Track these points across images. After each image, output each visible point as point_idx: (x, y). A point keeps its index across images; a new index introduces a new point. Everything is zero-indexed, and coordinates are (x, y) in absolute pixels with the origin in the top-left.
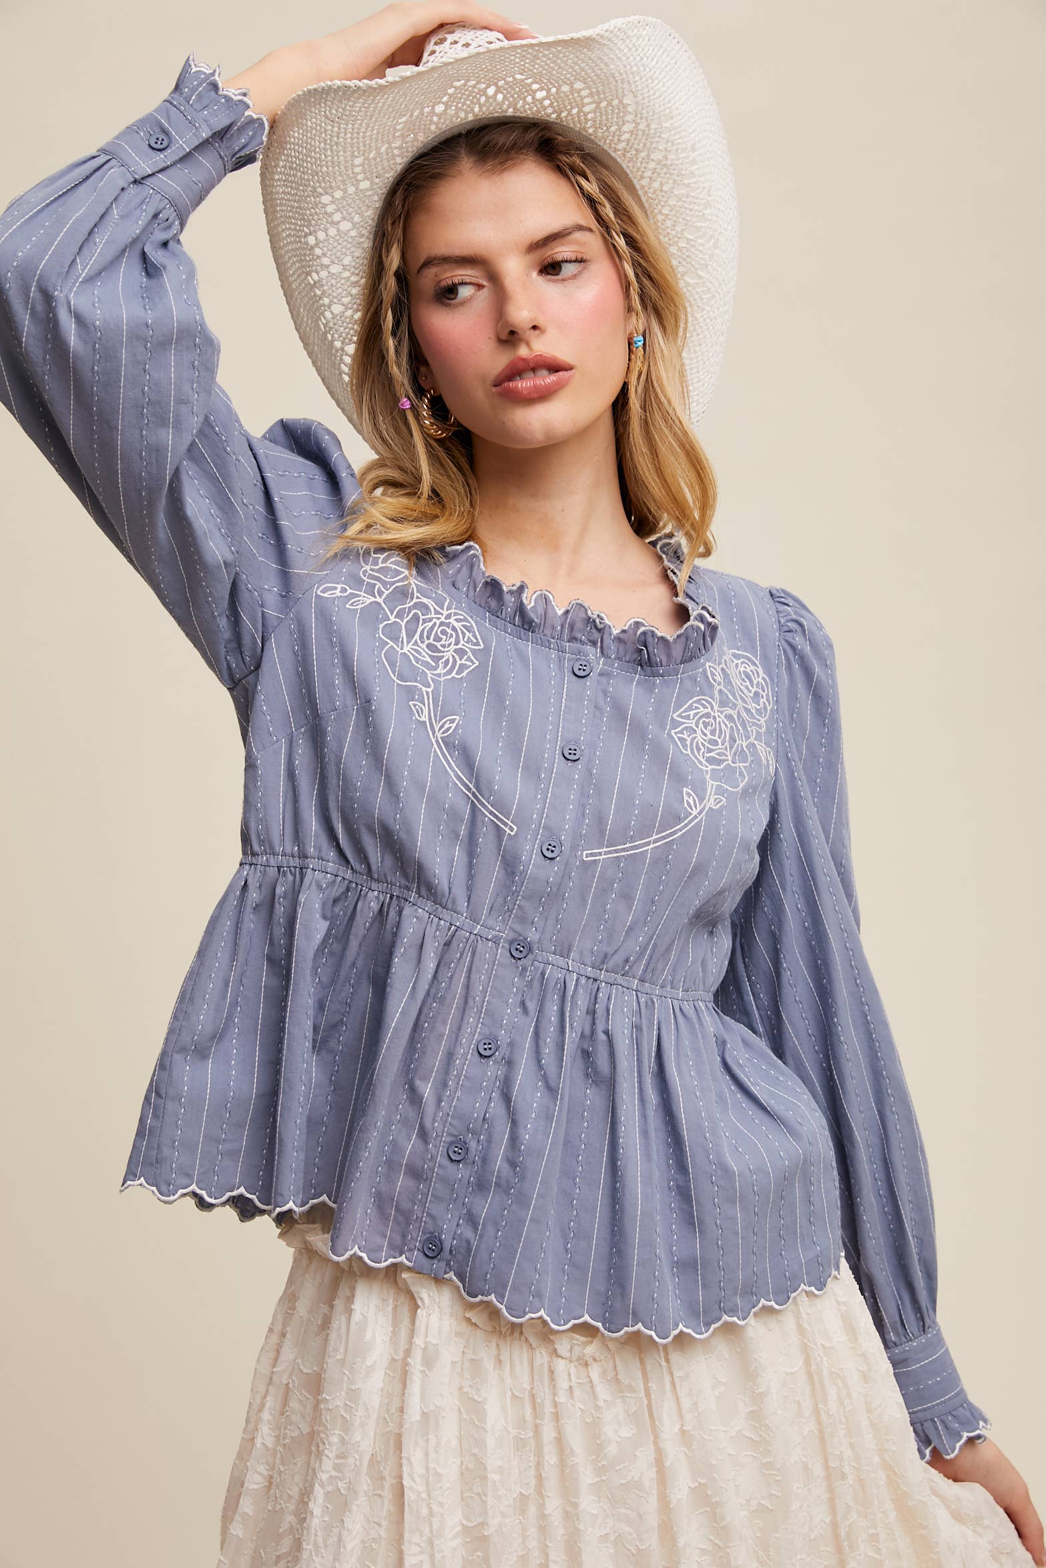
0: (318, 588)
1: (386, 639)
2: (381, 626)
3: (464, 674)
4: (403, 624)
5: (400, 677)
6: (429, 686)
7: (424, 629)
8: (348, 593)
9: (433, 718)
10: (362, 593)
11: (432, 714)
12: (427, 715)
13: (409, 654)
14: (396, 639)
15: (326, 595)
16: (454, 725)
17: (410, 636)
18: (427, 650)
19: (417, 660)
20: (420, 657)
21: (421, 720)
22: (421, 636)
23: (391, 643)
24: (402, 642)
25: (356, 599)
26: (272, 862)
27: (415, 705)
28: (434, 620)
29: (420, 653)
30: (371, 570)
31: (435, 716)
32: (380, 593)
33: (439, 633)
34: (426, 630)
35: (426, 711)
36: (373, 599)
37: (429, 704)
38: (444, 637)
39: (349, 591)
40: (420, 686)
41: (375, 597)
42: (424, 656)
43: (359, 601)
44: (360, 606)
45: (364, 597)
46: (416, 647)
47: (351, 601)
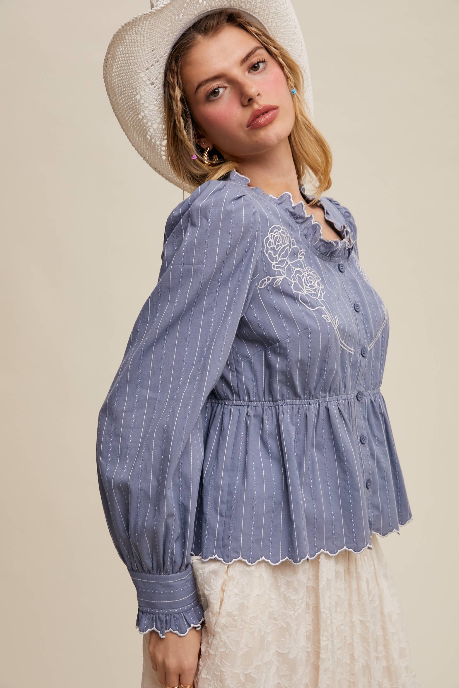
0: (258, 286)
1: (297, 292)
2: (292, 287)
3: (324, 292)
4: (297, 282)
5: (313, 307)
6: (323, 307)
8: (271, 279)
10: (277, 277)
12: (330, 319)
13: (307, 294)
14: (299, 290)
15: (263, 287)
17: (302, 286)
18: (310, 288)
19: (311, 294)
20: (311, 293)
21: (329, 322)
22: (306, 284)
23: (300, 293)
24: (302, 289)
25: (276, 281)
27: (324, 316)
28: (305, 275)
30: (276, 264)
31: (332, 318)
32: (284, 273)
33: (309, 279)
34: (305, 280)
35: (329, 317)
36: (283, 277)
37: (328, 314)
38: (312, 280)
39: (271, 278)
40: (321, 307)
42: (311, 292)
43: (278, 281)
44: (279, 283)
45: (279, 278)
46: (307, 289)
47: (275, 283)
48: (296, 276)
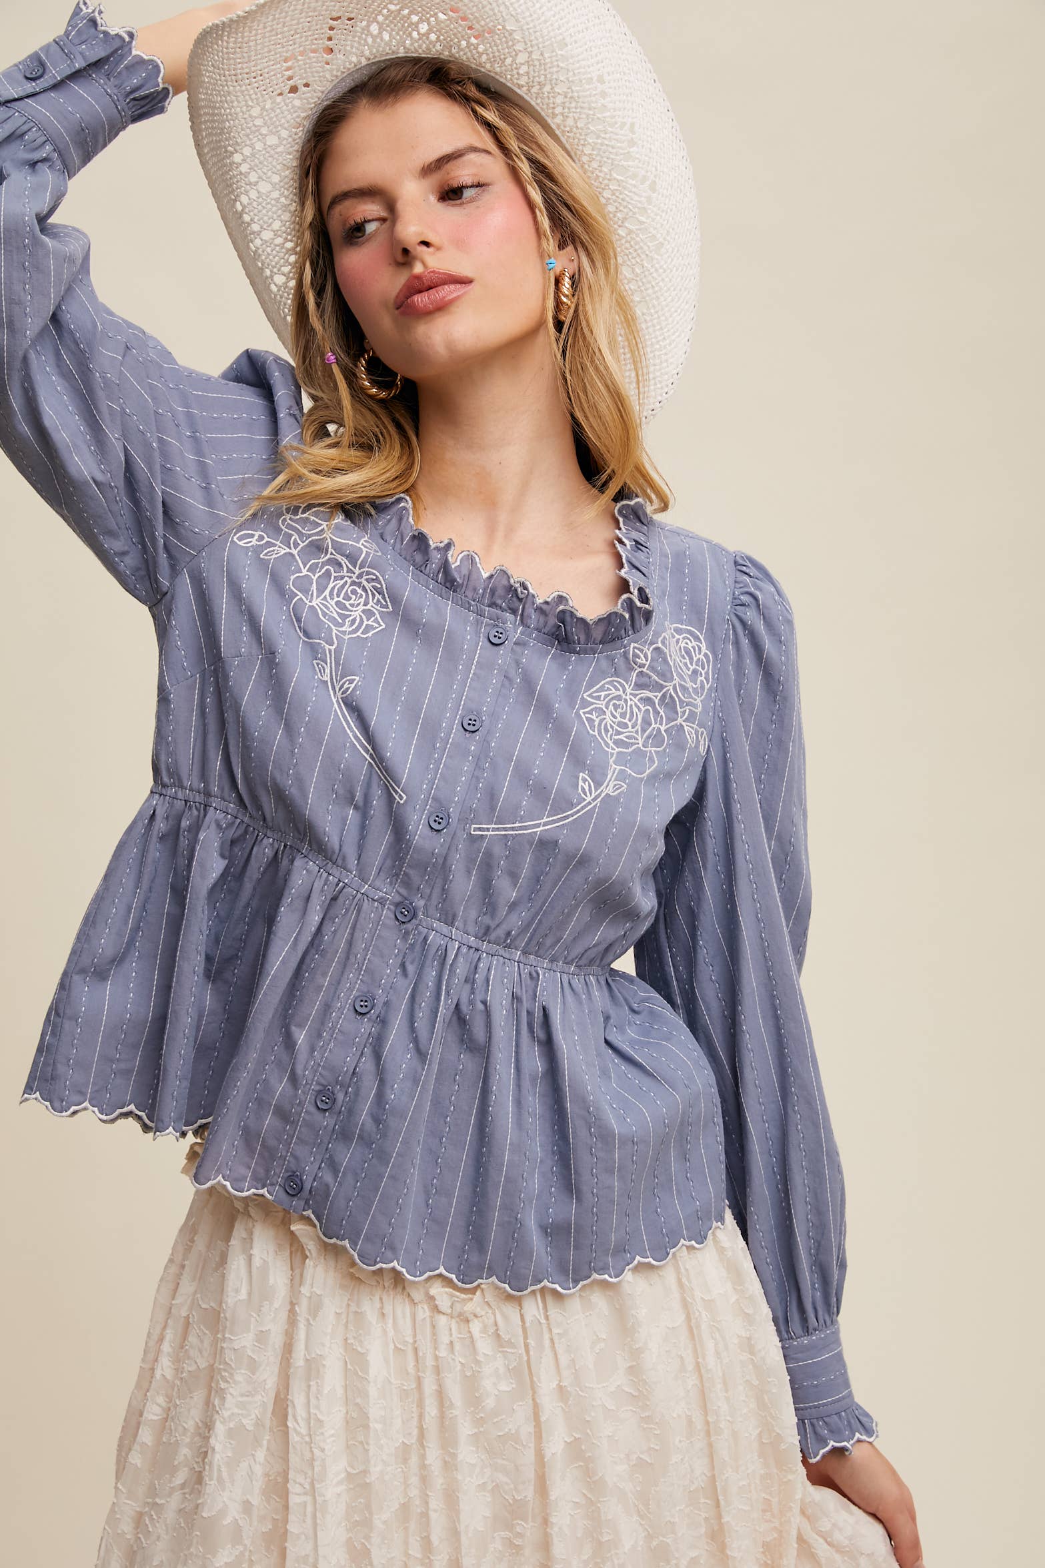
0: (235, 535)
1: (296, 591)
2: (292, 578)
3: (370, 634)
4: (315, 578)
5: (306, 633)
6: (332, 644)
7: (334, 586)
8: (264, 541)
9: (334, 678)
10: (278, 543)
11: (334, 674)
12: (329, 675)
13: (317, 607)
14: (306, 591)
15: (241, 543)
16: (353, 685)
17: (321, 590)
18: (335, 607)
19: (325, 615)
20: (328, 613)
21: (323, 679)
22: (331, 594)
23: (300, 595)
24: (312, 594)
25: (271, 549)
26: (180, 795)
27: (317, 663)
28: (346, 578)
29: (328, 609)
30: (290, 519)
31: (336, 675)
32: (296, 545)
33: (349, 592)
34: (337, 587)
35: (328, 671)
36: (288, 550)
37: (331, 663)
38: (354, 597)
39: (267, 539)
40: (324, 645)
41: (290, 548)
42: (331, 613)
43: (274, 551)
44: (274, 556)
45: (279, 547)
46: (325, 602)
47: (266, 551)
48: (322, 567)
